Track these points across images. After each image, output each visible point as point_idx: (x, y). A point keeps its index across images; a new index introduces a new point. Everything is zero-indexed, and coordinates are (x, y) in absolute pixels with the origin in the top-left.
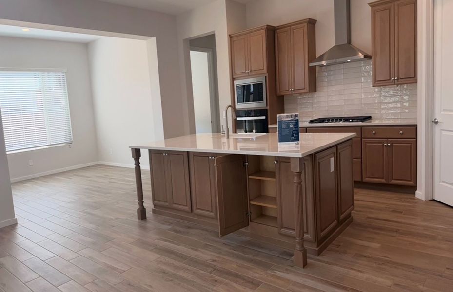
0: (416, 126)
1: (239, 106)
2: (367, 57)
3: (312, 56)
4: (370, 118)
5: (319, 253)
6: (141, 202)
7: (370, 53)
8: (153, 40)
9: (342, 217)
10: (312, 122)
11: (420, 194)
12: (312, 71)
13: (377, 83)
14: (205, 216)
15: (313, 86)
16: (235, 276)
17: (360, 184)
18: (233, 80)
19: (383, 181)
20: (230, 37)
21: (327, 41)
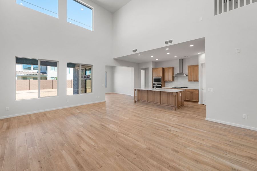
0: (198, 90)
1: (154, 83)
2: (187, 76)
3: (173, 74)
4: (187, 88)
5: (178, 109)
6: (135, 100)
7: (187, 75)
8: (133, 68)
9: (182, 104)
10: (173, 87)
11: (199, 103)
12: (173, 77)
13: (189, 81)
14: (151, 103)
15: (173, 80)
16: (162, 111)
17: (185, 101)
18: (153, 77)
19: (190, 100)
20: (153, 69)
21: (177, 71)
